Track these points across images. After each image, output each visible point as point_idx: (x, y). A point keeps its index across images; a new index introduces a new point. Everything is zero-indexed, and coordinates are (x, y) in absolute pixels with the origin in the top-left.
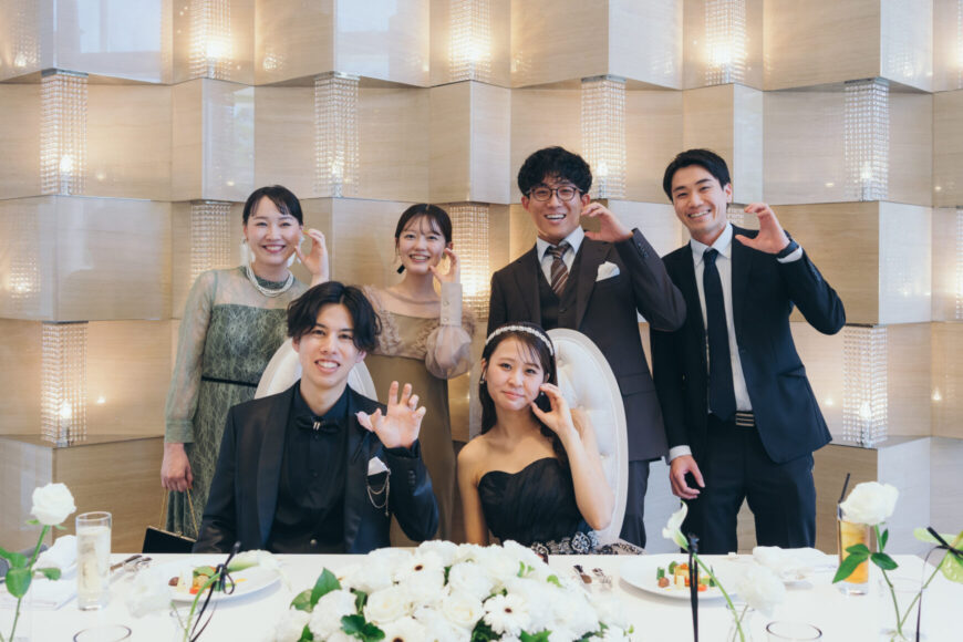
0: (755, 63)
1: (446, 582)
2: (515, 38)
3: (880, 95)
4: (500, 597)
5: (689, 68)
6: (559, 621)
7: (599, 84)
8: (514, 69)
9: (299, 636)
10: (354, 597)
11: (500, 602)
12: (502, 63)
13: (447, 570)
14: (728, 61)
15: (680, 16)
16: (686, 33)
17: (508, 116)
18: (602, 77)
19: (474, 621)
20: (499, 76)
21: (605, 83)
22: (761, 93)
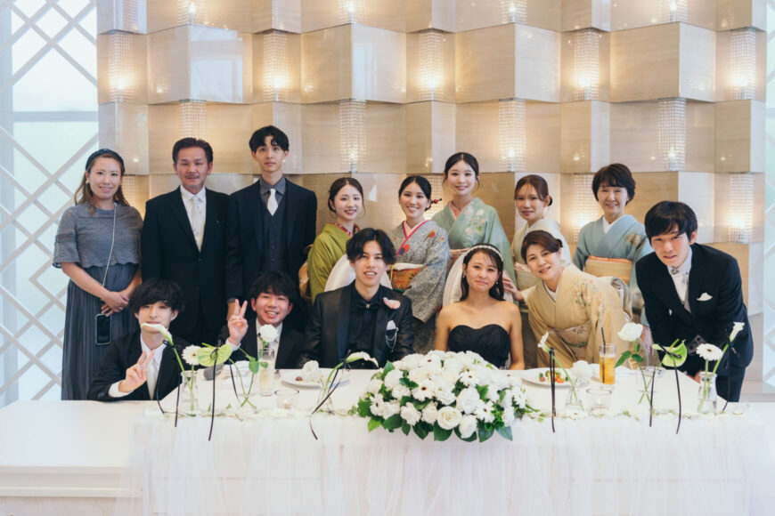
0: (605, 86)
1: (442, 366)
2: (458, 73)
3: (680, 108)
4: (466, 372)
5: (564, 89)
6: (492, 382)
7: (510, 102)
8: (457, 90)
9: (380, 388)
10: (402, 373)
11: (466, 373)
12: (450, 88)
13: (442, 362)
14: (588, 85)
15: (559, 58)
16: (562, 68)
17: (454, 120)
18: (511, 99)
19: (455, 381)
20: (449, 96)
21: (513, 102)
22: (609, 105)
